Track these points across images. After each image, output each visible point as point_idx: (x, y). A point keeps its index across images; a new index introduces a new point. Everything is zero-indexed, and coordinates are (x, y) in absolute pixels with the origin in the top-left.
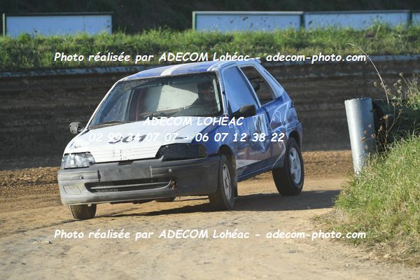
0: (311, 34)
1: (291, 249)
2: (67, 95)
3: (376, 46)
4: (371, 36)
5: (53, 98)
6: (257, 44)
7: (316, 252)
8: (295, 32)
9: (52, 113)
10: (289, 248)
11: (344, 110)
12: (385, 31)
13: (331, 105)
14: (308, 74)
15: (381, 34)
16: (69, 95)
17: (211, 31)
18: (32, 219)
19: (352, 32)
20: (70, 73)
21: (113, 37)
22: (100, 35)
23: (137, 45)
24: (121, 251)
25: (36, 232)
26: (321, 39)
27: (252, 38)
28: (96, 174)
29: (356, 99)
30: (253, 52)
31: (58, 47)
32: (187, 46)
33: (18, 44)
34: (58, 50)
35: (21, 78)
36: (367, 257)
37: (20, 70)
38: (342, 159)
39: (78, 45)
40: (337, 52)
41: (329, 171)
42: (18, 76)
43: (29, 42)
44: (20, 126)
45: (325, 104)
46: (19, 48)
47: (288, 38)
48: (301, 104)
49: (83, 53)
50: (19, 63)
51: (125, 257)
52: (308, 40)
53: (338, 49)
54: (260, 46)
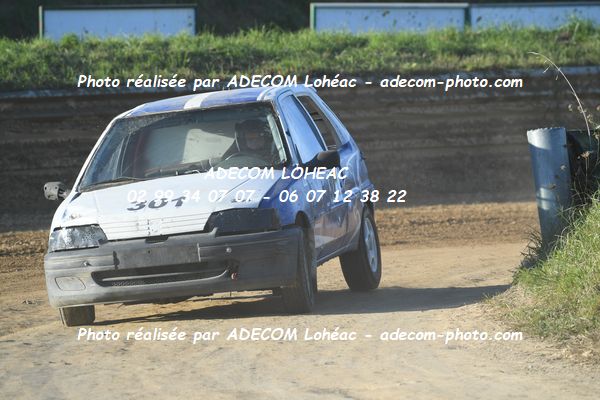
0: (480, 35)
3: (573, 53)
4: (565, 38)
6: (402, 50)
7: (485, 348)
8: (457, 32)
12: (586, 32)
13: (508, 138)
15: (580, 35)
17: (337, 32)
19: (539, 33)
21: (197, 39)
22: (177, 36)
23: (231, 52)
24: (206, 346)
26: (495, 43)
27: (394, 41)
28: (111, 257)
29: (543, 128)
30: (397, 61)
31: (118, 54)
32: (302, 52)
33: (60, 50)
34: (118, 59)
35: (65, 98)
36: (559, 356)
37: (63, 87)
38: (523, 215)
39: (147, 51)
40: (517, 62)
41: (505, 231)
42: (60, 95)
43: (76, 47)
44: (64, 167)
45: (500, 137)
46: (62, 56)
47: (447, 42)
48: (466, 136)
49: (154, 62)
50: (62, 77)
51: (212, 353)
52: (476, 44)
53: (519, 57)
54: (407, 52)
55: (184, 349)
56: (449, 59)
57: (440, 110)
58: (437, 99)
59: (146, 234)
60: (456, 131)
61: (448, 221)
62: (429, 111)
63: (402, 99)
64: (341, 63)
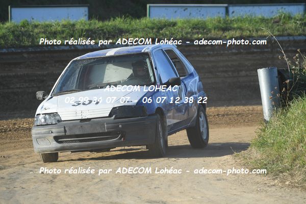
0: (233, 20)
1: (218, 178)
2: (55, 65)
3: (281, 29)
4: (277, 22)
5: (45, 67)
6: (194, 28)
7: (236, 180)
8: (222, 19)
9: (45, 78)
10: (216, 177)
11: (257, 76)
12: (288, 19)
13: (248, 73)
14: (231, 50)
15: (284, 20)
16: (57, 65)
17: (161, 19)
18: (29, 156)
19: (264, 19)
20: (57, 49)
21: (89, 22)
22: (79, 21)
23: (106, 29)
24: (94, 179)
25: (32, 165)
26: (241, 25)
27: (190, 23)
28: (63, 129)
29: (266, 68)
30: (191, 34)
31: (49, 30)
32: (143, 29)
33: (20, 28)
34: (49, 33)
35: (22, 53)
36: (274, 184)
37: (21, 47)
38: (255, 112)
39: (64, 29)
40: (252, 34)
41: (246, 120)
42: (19, 51)
43: (28, 27)
44: (21, 88)
45: (244, 72)
46: (20, 31)
47: (217, 24)
48: (226, 71)
49: (67, 34)
50: (20, 42)
51: (97, 183)
52: (231, 25)
53: (253, 31)
54: (196, 29)
55: (83, 180)
56: (218, 33)
57: (213, 59)
58: (212, 53)
59: (80, 118)
60: (221, 69)
61: (218, 115)
62: (207, 59)
63: (194, 53)
64: (163, 35)
